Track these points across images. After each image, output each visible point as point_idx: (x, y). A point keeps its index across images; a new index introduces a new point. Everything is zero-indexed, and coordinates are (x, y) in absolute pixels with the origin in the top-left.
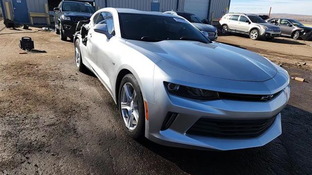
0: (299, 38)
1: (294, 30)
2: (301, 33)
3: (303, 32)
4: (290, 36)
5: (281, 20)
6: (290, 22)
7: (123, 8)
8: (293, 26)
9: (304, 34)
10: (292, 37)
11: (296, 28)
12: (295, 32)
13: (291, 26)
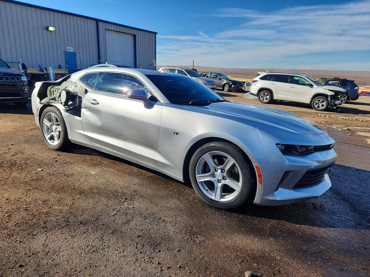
0: (229, 91)
1: (224, 83)
2: (230, 86)
3: (232, 85)
4: (222, 88)
5: (211, 74)
6: (218, 76)
7: (144, 69)
8: (222, 79)
9: (233, 86)
10: (223, 90)
11: (225, 82)
12: (224, 85)
13: (221, 79)
